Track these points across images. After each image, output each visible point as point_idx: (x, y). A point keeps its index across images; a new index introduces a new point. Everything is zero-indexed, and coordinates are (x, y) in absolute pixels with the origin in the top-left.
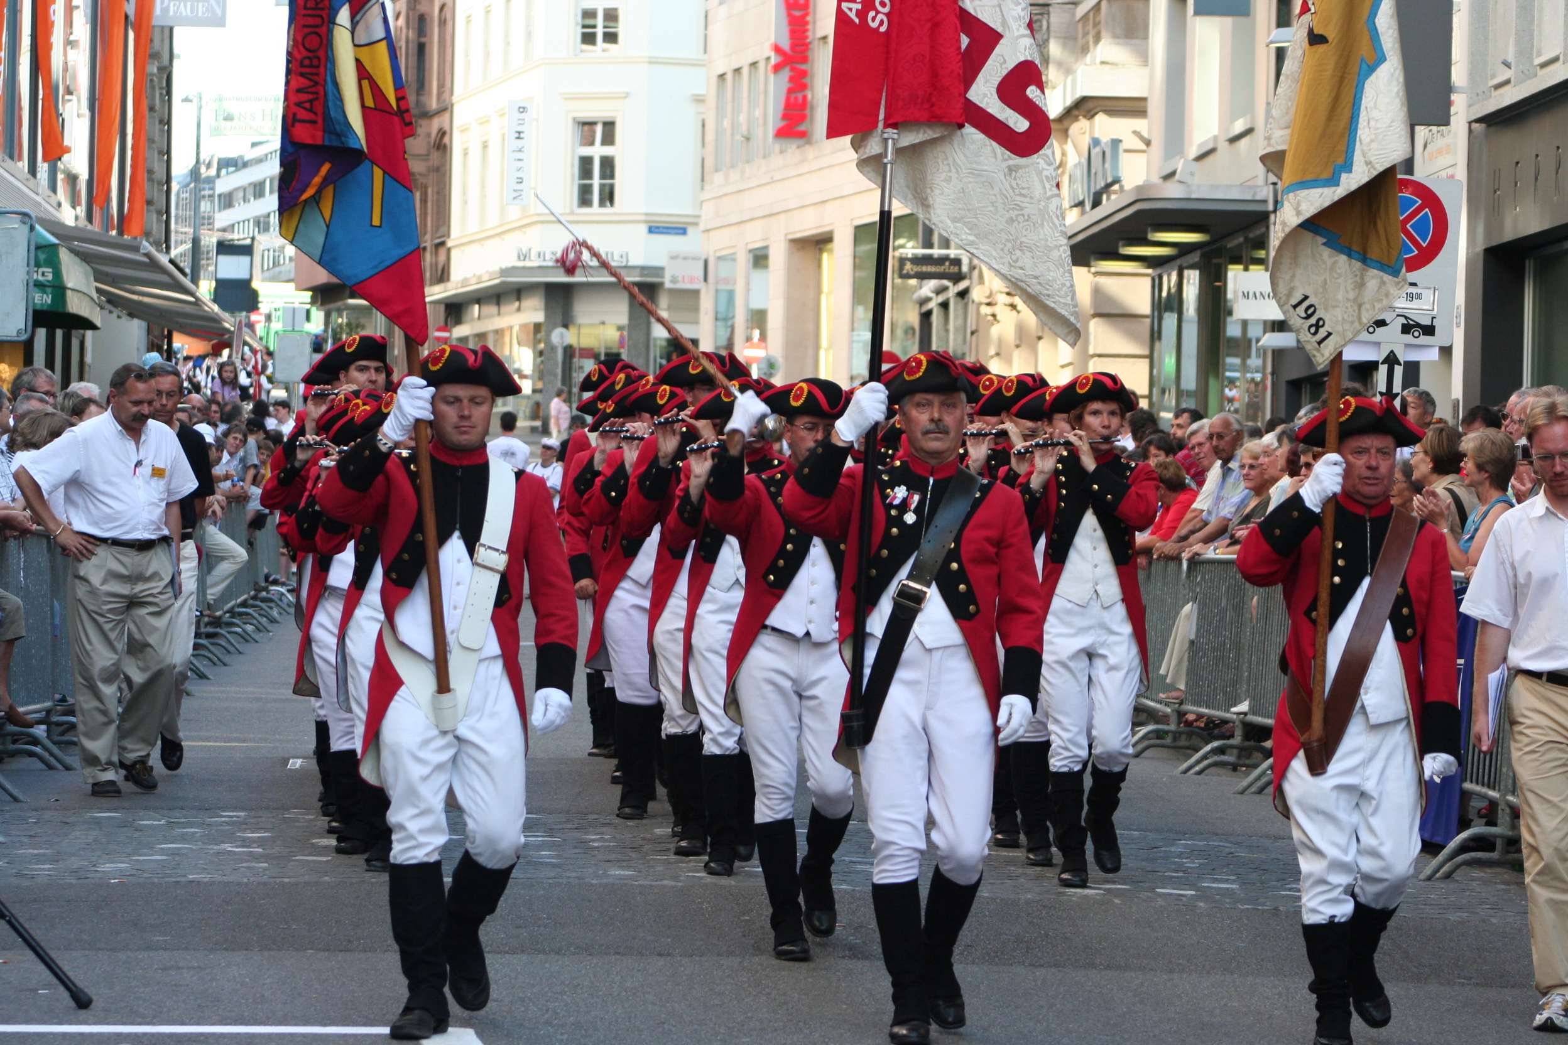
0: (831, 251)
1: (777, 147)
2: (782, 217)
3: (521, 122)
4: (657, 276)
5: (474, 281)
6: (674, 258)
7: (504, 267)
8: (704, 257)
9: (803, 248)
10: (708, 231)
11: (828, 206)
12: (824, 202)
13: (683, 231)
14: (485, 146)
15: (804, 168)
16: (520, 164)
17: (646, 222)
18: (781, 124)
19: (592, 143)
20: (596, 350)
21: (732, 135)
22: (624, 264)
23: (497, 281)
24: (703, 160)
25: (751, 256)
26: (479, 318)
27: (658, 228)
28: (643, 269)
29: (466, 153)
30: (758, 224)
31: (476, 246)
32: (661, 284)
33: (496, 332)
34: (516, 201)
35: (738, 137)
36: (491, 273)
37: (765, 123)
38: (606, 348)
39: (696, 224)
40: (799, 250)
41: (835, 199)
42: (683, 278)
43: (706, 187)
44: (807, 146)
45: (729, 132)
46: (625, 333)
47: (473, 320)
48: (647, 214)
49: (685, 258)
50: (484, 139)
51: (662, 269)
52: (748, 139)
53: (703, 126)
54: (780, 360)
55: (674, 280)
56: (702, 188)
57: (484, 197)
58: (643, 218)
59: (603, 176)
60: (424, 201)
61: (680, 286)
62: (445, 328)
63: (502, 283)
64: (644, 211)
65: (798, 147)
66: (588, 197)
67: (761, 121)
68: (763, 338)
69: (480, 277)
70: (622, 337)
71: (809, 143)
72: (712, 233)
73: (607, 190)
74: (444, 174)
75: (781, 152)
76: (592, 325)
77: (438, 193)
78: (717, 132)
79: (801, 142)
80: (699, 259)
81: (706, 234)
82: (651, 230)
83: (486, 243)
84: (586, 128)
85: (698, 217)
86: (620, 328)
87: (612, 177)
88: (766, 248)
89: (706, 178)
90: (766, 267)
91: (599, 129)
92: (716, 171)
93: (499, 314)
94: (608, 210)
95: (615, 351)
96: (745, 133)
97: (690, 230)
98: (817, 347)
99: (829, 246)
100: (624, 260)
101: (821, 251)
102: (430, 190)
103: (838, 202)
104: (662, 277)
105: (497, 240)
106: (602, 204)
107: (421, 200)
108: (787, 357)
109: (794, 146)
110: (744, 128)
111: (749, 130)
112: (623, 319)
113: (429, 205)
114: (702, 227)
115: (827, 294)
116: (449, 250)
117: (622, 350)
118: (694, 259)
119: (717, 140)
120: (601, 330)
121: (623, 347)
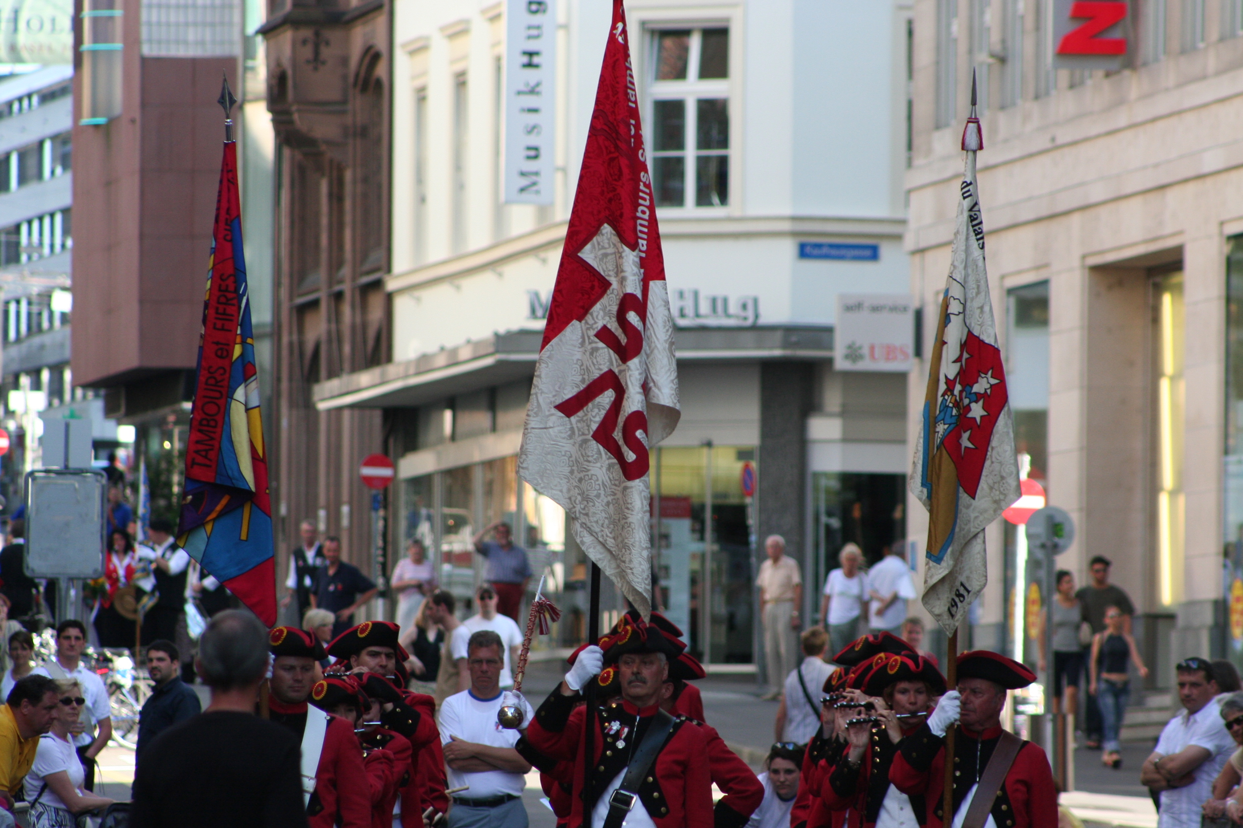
0: (1178, 290)
1: (1064, 75)
2: (1076, 219)
3: (535, 32)
4: (819, 346)
5: (441, 361)
6: (852, 307)
7: (502, 330)
8: (916, 304)
9: (1120, 283)
10: (921, 251)
11: (1172, 195)
12: (1163, 187)
13: (871, 253)
14: (461, 82)
15: (1122, 118)
16: (532, 119)
17: (794, 234)
18: (1070, 27)
19: (680, 73)
20: (695, 501)
21: (971, 51)
22: (749, 322)
23: (488, 361)
24: (910, 104)
25: (1012, 302)
26: (453, 437)
27: (819, 246)
28: (789, 331)
29: (421, 96)
30: (1026, 235)
31: (444, 291)
32: (829, 362)
33: (490, 464)
34: (525, 196)
35: (983, 57)
36: (477, 345)
37: (1038, 27)
38: (716, 496)
39: (898, 237)
40: (1110, 287)
41: (1186, 181)
42: (872, 348)
43: (918, 161)
44: (1127, 73)
45: (962, 47)
46: (754, 465)
47: (441, 440)
48: (795, 219)
49: (876, 309)
50: (458, 67)
51: (828, 330)
52: (1002, 60)
53: (910, 33)
54: (1076, 518)
55: (853, 354)
56: (910, 164)
57: (459, 187)
58: (786, 226)
59: (704, 142)
60: (337, 197)
61: (865, 365)
62: (385, 458)
63: (500, 364)
64: (788, 211)
65: (1108, 75)
66: (674, 184)
67: (1030, 23)
68: (1039, 470)
69: (454, 351)
70: (747, 470)
71: (1131, 65)
72: (930, 256)
73: (713, 169)
74: (378, 141)
75: (1072, 86)
76: (686, 448)
77: (365, 180)
78: (938, 48)
79: (1114, 63)
80: (905, 309)
81: (917, 258)
82: (806, 251)
83: (467, 283)
84: (669, 42)
85: (903, 222)
86: (743, 455)
87: (724, 143)
88: (1045, 283)
89: (917, 141)
90: (1044, 322)
91: (695, 44)
92: (938, 127)
93: (494, 429)
94: (716, 211)
95: (733, 501)
96: (997, 48)
97: (886, 250)
98: (1153, 488)
99: (1175, 279)
100: (750, 313)
101: (1158, 290)
102: (348, 175)
103: (1191, 187)
104: (830, 347)
105: (487, 277)
106: (703, 199)
107: (330, 195)
108: (1090, 510)
109: (1100, 73)
110: (995, 37)
111: (1004, 41)
112: (751, 437)
113: (348, 204)
114: (910, 242)
115: (1173, 379)
116: (389, 298)
117: (748, 500)
118: (894, 309)
119: (937, 63)
120: (703, 458)
121: (750, 494)
